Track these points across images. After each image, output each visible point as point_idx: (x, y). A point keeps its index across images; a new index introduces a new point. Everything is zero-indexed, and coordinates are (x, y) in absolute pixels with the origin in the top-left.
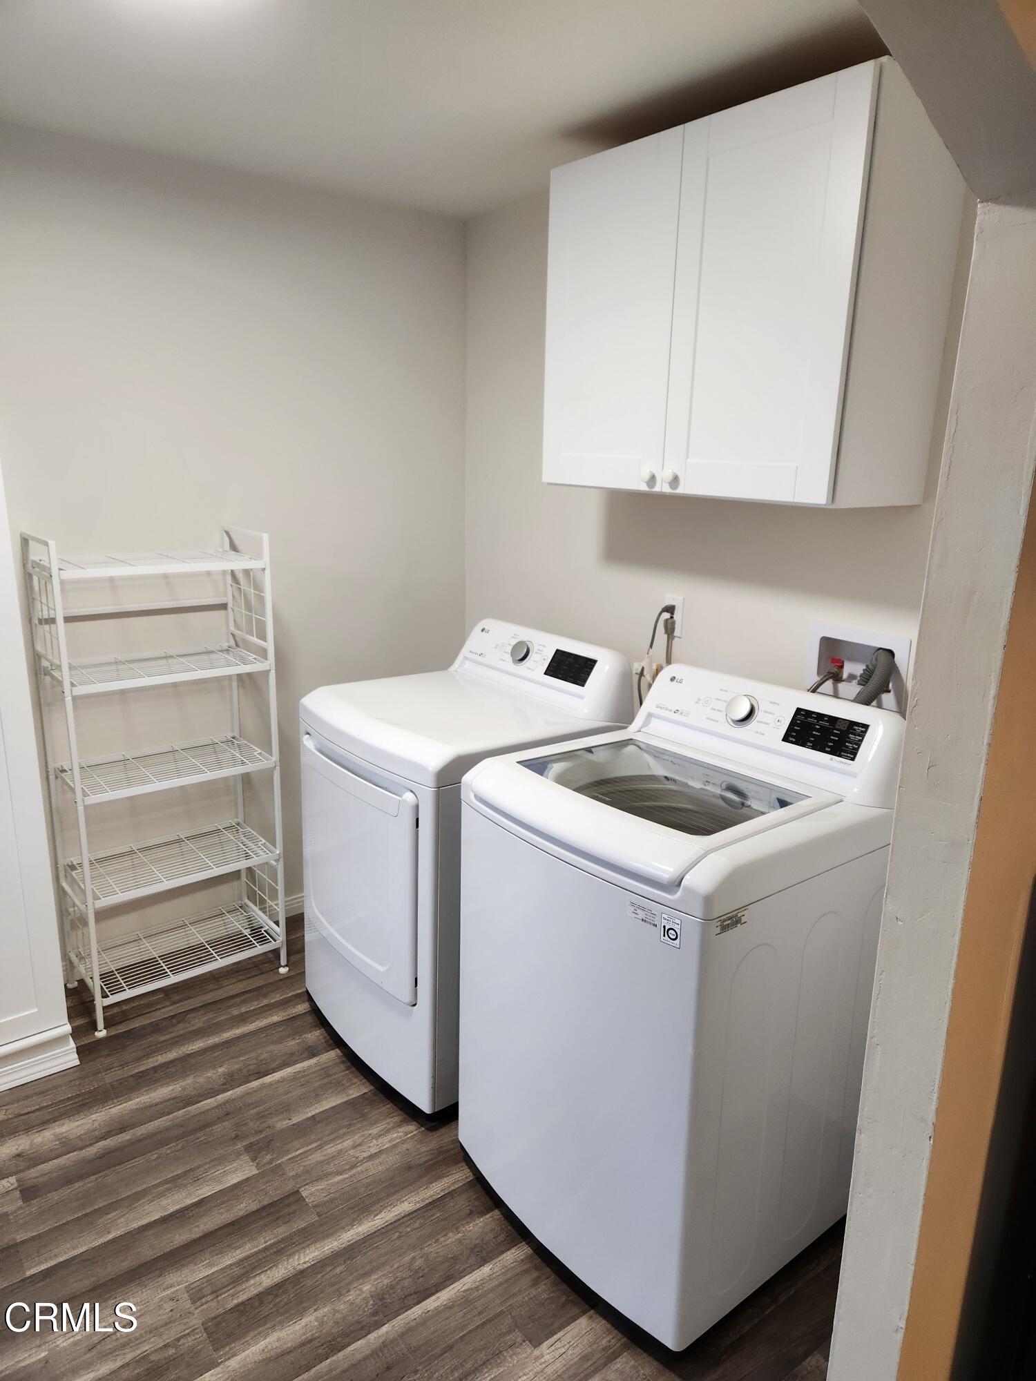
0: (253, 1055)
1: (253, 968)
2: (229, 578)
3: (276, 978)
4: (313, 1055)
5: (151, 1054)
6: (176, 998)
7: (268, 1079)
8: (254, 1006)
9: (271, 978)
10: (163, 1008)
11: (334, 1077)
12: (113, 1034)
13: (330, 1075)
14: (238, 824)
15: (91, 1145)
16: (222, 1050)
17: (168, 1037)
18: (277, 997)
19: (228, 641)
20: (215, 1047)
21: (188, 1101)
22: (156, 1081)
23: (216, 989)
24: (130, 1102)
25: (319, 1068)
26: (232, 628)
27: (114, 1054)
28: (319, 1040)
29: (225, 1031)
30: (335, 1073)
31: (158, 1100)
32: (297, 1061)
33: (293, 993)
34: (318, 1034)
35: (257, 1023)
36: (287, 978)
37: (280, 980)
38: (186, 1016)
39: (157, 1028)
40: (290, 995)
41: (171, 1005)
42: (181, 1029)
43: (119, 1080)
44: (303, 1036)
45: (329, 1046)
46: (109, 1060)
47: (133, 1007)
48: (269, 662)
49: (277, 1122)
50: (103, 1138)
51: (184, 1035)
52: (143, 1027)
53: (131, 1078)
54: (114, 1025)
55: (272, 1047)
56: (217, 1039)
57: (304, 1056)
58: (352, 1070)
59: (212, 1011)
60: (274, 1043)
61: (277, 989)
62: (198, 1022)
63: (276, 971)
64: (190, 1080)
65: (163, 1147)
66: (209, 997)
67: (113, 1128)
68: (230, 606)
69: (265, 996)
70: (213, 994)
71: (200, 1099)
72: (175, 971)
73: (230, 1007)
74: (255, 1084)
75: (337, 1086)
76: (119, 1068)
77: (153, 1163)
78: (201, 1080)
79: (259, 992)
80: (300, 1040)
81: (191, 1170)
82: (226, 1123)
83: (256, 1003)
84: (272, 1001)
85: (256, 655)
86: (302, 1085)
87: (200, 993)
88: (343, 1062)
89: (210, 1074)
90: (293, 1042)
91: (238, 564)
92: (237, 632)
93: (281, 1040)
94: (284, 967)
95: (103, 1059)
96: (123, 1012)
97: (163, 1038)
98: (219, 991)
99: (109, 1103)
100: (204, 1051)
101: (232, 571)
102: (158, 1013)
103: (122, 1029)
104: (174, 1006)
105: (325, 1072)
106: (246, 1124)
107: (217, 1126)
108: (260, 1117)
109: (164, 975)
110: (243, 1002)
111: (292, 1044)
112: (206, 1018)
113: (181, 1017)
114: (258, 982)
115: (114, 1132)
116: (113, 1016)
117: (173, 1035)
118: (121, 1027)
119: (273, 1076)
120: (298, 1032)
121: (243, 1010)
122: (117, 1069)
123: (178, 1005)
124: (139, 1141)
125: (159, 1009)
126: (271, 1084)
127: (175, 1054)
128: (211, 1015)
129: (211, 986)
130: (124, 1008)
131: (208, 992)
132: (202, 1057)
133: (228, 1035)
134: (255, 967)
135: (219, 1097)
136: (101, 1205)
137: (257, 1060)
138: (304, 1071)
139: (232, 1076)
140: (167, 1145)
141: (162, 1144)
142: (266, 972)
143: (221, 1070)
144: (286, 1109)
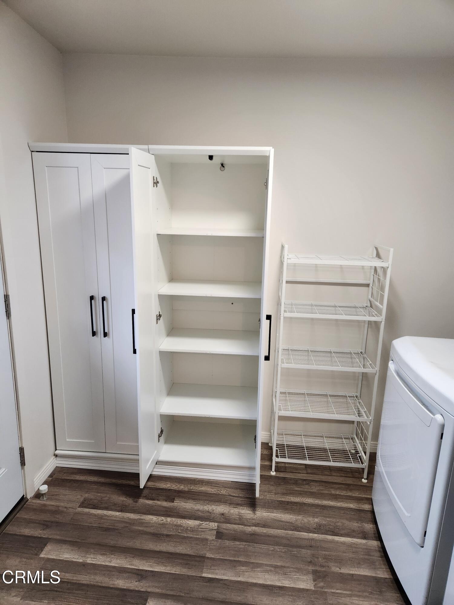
0: (334, 520)
1: (350, 472)
2: (373, 271)
3: (359, 484)
4: (365, 538)
5: (289, 494)
6: (309, 471)
7: (337, 538)
8: (343, 493)
9: (356, 482)
10: (302, 473)
11: (372, 557)
12: (278, 476)
13: (370, 555)
14: (357, 397)
15: (250, 526)
16: (320, 509)
17: (299, 489)
18: (356, 494)
19: (367, 303)
20: (317, 506)
21: (296, 528)
22: (286, 509)
23: (329, 475)
24: (272, 514)
25: (365, 547)
26: (370, 297)
27: (274, 486)
28: (371, 531)
29: (325, 499)
30: (373, 556)
31: (283, 520)
32: (355, 536)
33: (366, 496)
34: (371, 527)
35: (341, 503)
36: (364, 486)
37: (361, 485)
38: (311, 482)
39: (296, 482)
40: (364, 496)
41: (306, 474)
42: (306, 488)
43: (272, 500)
44: (363, 524)
45: (375, 537)
46: (272, 488)
47: (290, 467)
48: (382, 317)
49: (333, 566)
50: (256, 525)
51: (306, 492)
52: (291, 479)
53: (276, 502)
54: (280, 472)
55: (345, 521)
56: (320, 502)
57: (359, 535)
58: (383, 559)
59: (323, 486)
60: (347, 519)
61: (358, 490)
62: (315, 488)
63: (361, 479)
64: (300, 517)
65: (277, 546)
66: (324, 478)
67: (261, 523)
68: (371, 285)
69: (351, 490)
70: (326, 477)
71: (302, 530)
72: (311, 458)
73: (332, 488)
74: (330, 537)
75: (371, 564)
76: (274, 494)
77: (270, 552)
78: (306, 520)
79: (348, 487)
80: (360, 525)
81: (284, 567)
82: (309, 551)
83: (345, 492)
84: (353, 495)
85: (377, 312)
86: (353, 552)
87: (321, 474)
88: (380, 551)
89: (311, 519)
90: (356, 524)
91: (378, 263)
92: (372, 299)
93: (350, 520)
94: (365, 479)
95: (269, 486)
96: (285, 467)
97: (297, 489)
98: (330, 477)
99: (264, 509)
100: (313, 505)
101: (375, 267)
102: (299, 475)
103: (282, 475)
104: (307, 475)
105: (368, 551)
106: (318, 558)
107: (304, 550)
108: (326, 558)
109: (304, 458)
110: (339, 488)
111: (355, 525)
112: (318, 488)
113: (307, 482)
114: (349, 481)
115: (261, 525)
116: (281, 467)
117: (302, 489)
118: (282, 474)
119: (340, 538)
120: (360, 520)
121: (338, 493)
122: (273, 494)
123: (309, 475)
124: (269, 536)
125: (300, 473)
126: (337, 542)
127: (299, 500)
128: (321, 488)
129: (326, 473)
130: (287, 465)
131: (324, 475)
132: (310, 508)
133: (326, 503)
134: (351, 472)
135: (311, 534)
136: (242, 560)
137: (335, 524)
138: (357, 545)
139: (320, 526)
140: (279, 546)
141: (277, 544)
142: (356, 478)
143: (316, 520)
144: (340, 561)
